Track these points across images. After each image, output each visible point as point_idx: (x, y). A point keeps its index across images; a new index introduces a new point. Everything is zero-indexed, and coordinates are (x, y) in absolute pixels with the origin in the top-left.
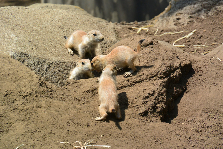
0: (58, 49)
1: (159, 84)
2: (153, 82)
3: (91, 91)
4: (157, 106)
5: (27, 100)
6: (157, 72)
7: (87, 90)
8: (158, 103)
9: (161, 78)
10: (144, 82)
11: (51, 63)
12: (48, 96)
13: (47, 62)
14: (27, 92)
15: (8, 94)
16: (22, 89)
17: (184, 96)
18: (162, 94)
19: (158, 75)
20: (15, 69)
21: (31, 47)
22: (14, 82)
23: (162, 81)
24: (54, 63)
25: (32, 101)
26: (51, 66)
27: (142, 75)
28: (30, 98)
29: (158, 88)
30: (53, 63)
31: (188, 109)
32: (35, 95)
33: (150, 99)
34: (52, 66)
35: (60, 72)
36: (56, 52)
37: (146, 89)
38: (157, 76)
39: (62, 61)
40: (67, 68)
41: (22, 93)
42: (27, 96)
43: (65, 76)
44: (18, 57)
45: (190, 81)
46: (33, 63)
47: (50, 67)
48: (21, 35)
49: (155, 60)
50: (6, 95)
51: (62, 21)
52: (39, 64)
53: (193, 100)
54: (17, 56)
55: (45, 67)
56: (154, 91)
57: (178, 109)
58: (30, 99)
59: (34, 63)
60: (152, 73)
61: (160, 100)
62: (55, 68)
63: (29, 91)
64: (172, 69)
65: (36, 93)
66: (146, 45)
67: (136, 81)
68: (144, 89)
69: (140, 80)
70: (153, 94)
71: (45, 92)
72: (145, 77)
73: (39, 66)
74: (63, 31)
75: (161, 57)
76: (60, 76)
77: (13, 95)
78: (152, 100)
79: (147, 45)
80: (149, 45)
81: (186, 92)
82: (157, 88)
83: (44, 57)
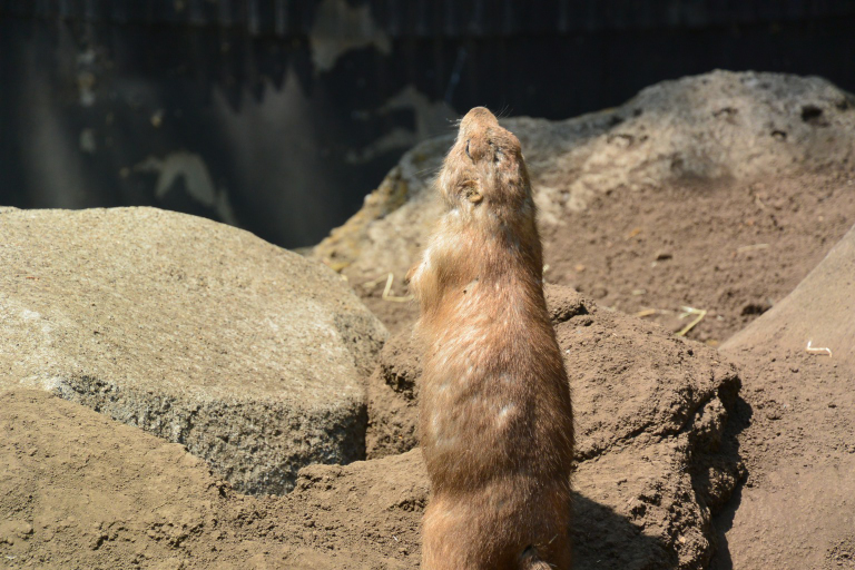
0: (198, 357)
1: (669, 459)
2: (642, 453)
3: (417, 502)
4: (677, 542)
5: (189, 553)
6: (649, 411)
7: (401, 500)
8: (680, 531)
9: (664, 434)
10: (609, 454)
11: (194, 413)
12: (265, 535)
13: (177, 409)
14: (183, 522)
15: (106, 538)
16: (159, 511)
17: (745, 501)
18: (686, 497)
19: (653, 424)
20: (105, 441)
21: (109, 355)
22: (118, 488)
23: (673, 445)
24: (205, 408)
25: (210, 556)
26: (193, 421)
27: (596, 429)
28: (199, 546)
29: (669, 475)
30: (200, 411)
31: (770, 551)
32: (216, 534)
33: (650, 517)
34: (199, 424)
35: (228, 445)
36: (197, 366)
37: (626, 481)
38: (650, 428)
39: (231, 399)
40: (252, 426)
41: (164, 528)
42: (184, 538)
43: (251, 459)
44: (77, 395)
45: (749, 442)
46: (131, 414)
47: (191, 426)
48: (56, 311)
49: (625, 368)
50: (100, 543)
51: (170, 249)
52: (154, 419)
53: (783, 511)
54: (72, 391)
55: (176, 429)
56: (659, 487)
57: (731, 552)
58: (199, 549)
59: (134, 417)
60: (632, 420)
61: (683, 519)
62: (211, 428)
63: (189, 518)
64: (696, 398)
65: (216, 524)
66: (562, 316)
67: (583, 453)
68: (618, 481)
69: (594, 446)
70: (657, 496)
71: (247, 519)
72: (607, 434)
73: (153, 427)
74: (187, 286)
75: (643, 355)
76: (231, 461)
77: (128, 540)
78: (660, 523)
79: (568, 317)
80: (574, 314)
81: (750, 486)
82: (666, 472)
83: (164, 390)
